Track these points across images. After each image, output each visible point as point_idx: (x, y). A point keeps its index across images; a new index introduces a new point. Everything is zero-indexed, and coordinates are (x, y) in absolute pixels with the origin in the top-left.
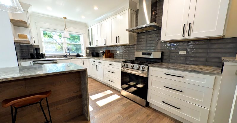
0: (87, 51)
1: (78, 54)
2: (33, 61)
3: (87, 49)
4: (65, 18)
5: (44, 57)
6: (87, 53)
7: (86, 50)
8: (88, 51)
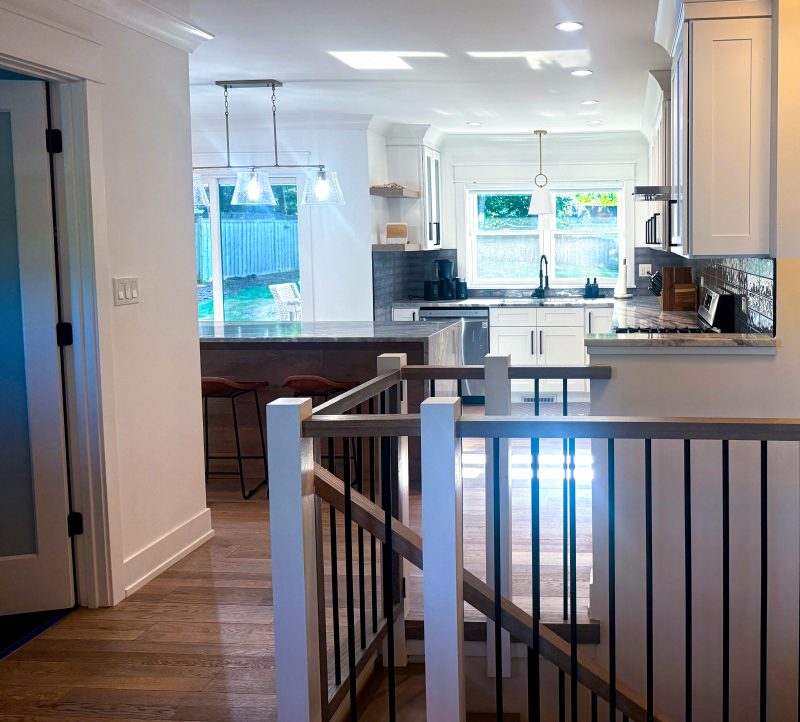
0: (641, 266)
1: (592, 282)
2: (422, 309)
3: (640, 259)
4: (540, 133)
5: (463, 295)
6: (638, 280)
7: (637, 265)
8: (645, 269)
